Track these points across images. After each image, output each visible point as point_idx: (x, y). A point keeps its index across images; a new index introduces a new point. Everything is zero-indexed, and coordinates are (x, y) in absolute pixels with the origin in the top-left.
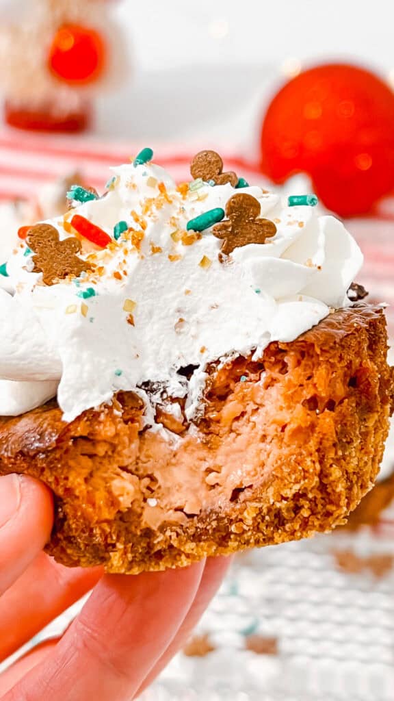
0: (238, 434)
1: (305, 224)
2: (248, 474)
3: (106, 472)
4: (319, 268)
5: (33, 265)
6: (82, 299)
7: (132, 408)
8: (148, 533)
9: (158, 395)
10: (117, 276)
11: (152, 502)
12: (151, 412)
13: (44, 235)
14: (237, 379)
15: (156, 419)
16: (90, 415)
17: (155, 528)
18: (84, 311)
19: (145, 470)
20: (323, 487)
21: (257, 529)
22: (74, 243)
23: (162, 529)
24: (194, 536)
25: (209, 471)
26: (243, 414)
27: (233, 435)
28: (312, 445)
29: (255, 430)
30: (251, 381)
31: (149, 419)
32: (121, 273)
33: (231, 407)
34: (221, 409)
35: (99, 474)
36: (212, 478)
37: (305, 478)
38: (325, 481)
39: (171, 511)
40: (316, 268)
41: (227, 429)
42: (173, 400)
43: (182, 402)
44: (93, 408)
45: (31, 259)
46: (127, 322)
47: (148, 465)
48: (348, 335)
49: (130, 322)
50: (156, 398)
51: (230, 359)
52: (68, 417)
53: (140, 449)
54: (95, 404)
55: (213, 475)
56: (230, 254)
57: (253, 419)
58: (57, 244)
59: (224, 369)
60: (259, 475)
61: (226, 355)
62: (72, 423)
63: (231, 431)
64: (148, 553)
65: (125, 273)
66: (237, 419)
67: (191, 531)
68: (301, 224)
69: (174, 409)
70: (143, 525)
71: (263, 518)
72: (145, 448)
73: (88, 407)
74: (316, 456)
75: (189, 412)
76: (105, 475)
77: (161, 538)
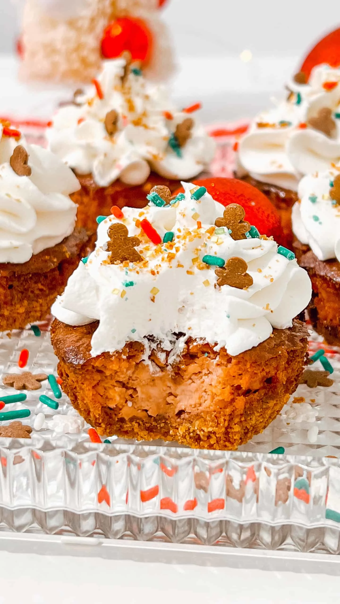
0: (193, 382)
1: (274, 281)
2: (191, 405)
3: (106, 383)
4: (272, 311)
5: (107, 248)
6: (124, 287)
7: (136, 350)
8: (122, 420)
9: (156, 345)
10: (153, 273)
11: (130, 404)
12: (148, 353)
13: (119, 231)
14: (203, 353)
15: (149, 357)
16: (105, 355)
17: (127, 419)
18: (123, 294)
19: (133, 384)
20: (227, 433)
21: (184, 437)
22: (135, 241)
23: (132, 420)
24: (149, 427)
25: (171, 394)
26: (200, 372)
27: (190, 381)
28: (228, 411)
29: (203, 384)
30: (210, 357)
31: (145, 357)
32: (156, 271)
33: (193, 368)
34: (189, 365)
35: (103, 384)
36: (170, 399)
37: (217, 427)
38: (229, 430)
39: (140, 411)
40: (270, 311)
41: (188, 377)
42: (163, 351)
43: (168, 353)
44: (109, 352)
45: (107, 244)
46: (150, 300)
47: (135, 382)
48: (272, 358)
49: (153, 300)
50: (154, 346)
51: (201, 342)
52: (94, 353)
53: (133, 373)
54: (111, 350)
55: (172, 397)
56: (222, 287)
57: (204, 377)
58: (125, 239)
59: (197, 346)
60: (196, 408)
61: (201, 339)
62: (94, 358)
63: (190, 378)
64: (120, 430)
65: (158, 272)
66: (195, 374)
67: (148, 425)
68: (272, 280)
69: (162, 356)
70: (120, 416)
71: (189, 433)
72: (137, 372)
73: (106, 351)
74: (227, 418)
75: (171, 360)
76: (106, 385)
77: (129, 425)
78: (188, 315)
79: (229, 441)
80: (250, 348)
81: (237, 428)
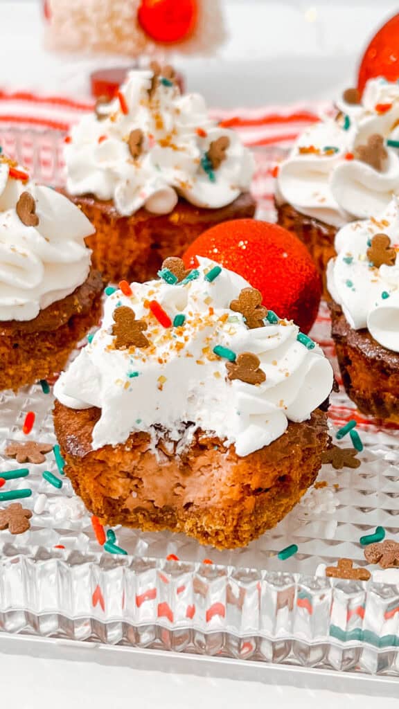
0: (202, 474)
1: (290, 375)
2: (199, 498)
3: (110, 474)
4: (286, 408)
5: (112, 332)
6: (128, 377)
7: (142, 440)
8: (126, 511)
9: (163, 434)
10: (160, 361)
11: (134, 495)
12: (154, 442)
13: (126, 314)
14: (214, 445)
15: (156, 446)
16: (107, 448)
17: (131, 510)
18: (127, 384)
19: (138, 474)
20: (236, 531)
21: (191, 531)
22: (143, 326)
23: (137, 510)
24: (154, 519)
25: (178, 485)
26: (210, 465)
27: (199, 473)
28: (237, 510)
29: (212, 478)
30: (220, 451)
31: (152, 446)
32: (163, 359)
33: (201, 460)
34: (198, 456)
35: (106, 475)
36: (178, 490)
37: (225, 525)
38: (238, 528)
39: (145, 502)
40: (284, 408)
41: (197, 469)
42: (170, 441)
43: (176, 444)
44: (111, 445)
45: (111, 328)
46: (157, 388)
47: (141, 472)
48: (285, 457)
49: (160, 388)
50: (161, 435)
51: (210, 435)
52: (96, 446)
53: (139, 462)
54: (114, 443)
55: (180, 488)
56: (233, 381)
57: (214, 471)
58: (131, 323)
59: (206, 439)
60: (204, 502)
61: (211, 431)
62: (95, 451)
63: (199, 470)
64: (124, 520)
65: (165, 361)
66: (204, 466)
67: (153, 516)
68: (287, 375)
69: (169, 447)
70: (124, 507)
71: (197, 528)
72: (142, 462)
73: (109, 443)
74: (236, 517)
75: (179, 450)
76: (109, 476)
77: (133, 516)
78: (199, 404)
79: (238, 539)
80: (261, 447)
81: (246, 527)
